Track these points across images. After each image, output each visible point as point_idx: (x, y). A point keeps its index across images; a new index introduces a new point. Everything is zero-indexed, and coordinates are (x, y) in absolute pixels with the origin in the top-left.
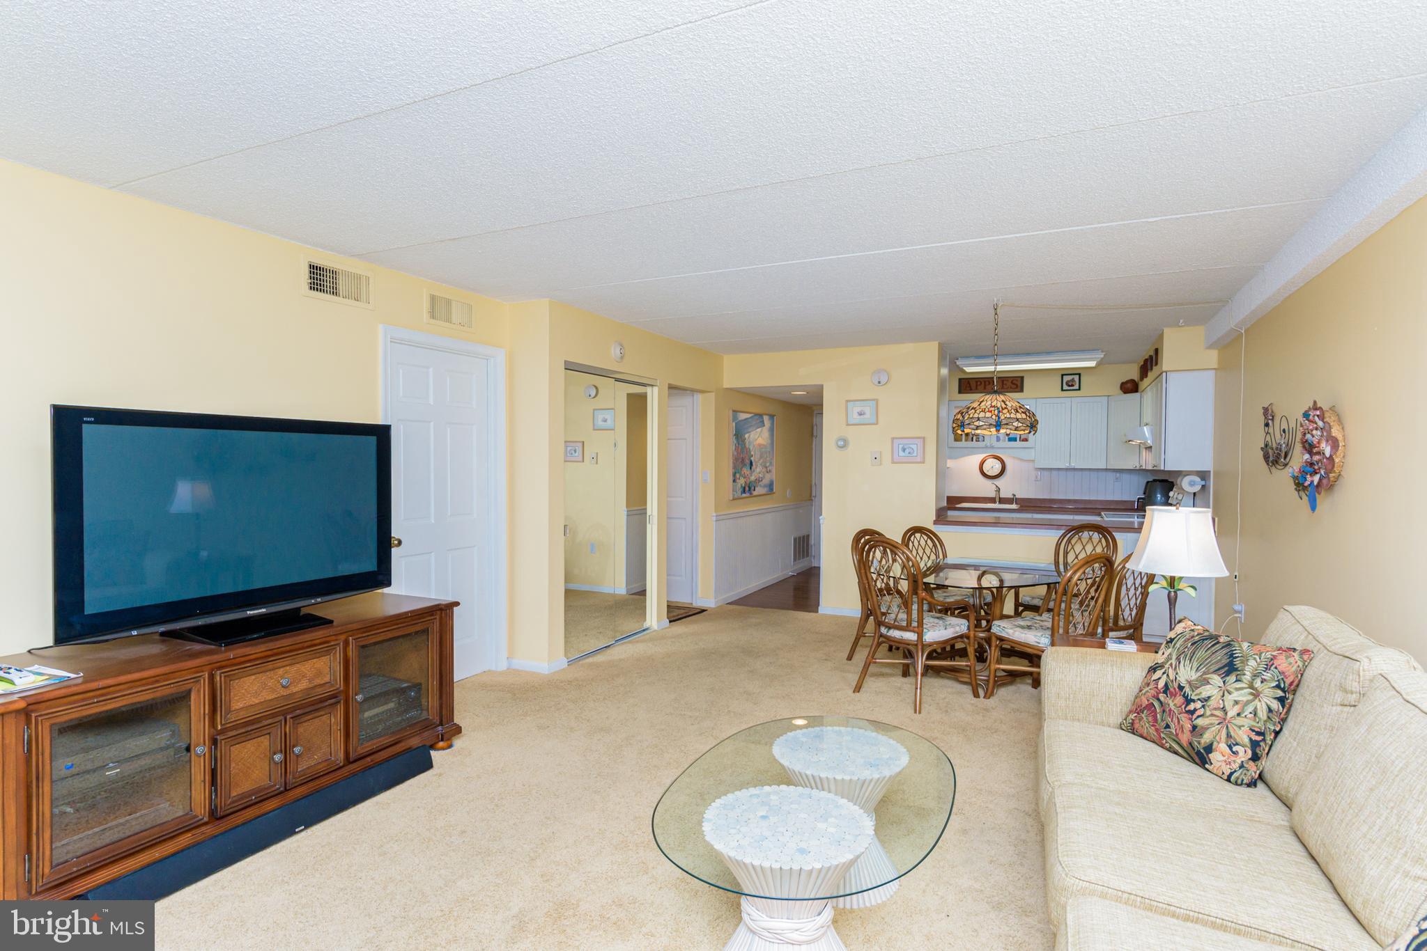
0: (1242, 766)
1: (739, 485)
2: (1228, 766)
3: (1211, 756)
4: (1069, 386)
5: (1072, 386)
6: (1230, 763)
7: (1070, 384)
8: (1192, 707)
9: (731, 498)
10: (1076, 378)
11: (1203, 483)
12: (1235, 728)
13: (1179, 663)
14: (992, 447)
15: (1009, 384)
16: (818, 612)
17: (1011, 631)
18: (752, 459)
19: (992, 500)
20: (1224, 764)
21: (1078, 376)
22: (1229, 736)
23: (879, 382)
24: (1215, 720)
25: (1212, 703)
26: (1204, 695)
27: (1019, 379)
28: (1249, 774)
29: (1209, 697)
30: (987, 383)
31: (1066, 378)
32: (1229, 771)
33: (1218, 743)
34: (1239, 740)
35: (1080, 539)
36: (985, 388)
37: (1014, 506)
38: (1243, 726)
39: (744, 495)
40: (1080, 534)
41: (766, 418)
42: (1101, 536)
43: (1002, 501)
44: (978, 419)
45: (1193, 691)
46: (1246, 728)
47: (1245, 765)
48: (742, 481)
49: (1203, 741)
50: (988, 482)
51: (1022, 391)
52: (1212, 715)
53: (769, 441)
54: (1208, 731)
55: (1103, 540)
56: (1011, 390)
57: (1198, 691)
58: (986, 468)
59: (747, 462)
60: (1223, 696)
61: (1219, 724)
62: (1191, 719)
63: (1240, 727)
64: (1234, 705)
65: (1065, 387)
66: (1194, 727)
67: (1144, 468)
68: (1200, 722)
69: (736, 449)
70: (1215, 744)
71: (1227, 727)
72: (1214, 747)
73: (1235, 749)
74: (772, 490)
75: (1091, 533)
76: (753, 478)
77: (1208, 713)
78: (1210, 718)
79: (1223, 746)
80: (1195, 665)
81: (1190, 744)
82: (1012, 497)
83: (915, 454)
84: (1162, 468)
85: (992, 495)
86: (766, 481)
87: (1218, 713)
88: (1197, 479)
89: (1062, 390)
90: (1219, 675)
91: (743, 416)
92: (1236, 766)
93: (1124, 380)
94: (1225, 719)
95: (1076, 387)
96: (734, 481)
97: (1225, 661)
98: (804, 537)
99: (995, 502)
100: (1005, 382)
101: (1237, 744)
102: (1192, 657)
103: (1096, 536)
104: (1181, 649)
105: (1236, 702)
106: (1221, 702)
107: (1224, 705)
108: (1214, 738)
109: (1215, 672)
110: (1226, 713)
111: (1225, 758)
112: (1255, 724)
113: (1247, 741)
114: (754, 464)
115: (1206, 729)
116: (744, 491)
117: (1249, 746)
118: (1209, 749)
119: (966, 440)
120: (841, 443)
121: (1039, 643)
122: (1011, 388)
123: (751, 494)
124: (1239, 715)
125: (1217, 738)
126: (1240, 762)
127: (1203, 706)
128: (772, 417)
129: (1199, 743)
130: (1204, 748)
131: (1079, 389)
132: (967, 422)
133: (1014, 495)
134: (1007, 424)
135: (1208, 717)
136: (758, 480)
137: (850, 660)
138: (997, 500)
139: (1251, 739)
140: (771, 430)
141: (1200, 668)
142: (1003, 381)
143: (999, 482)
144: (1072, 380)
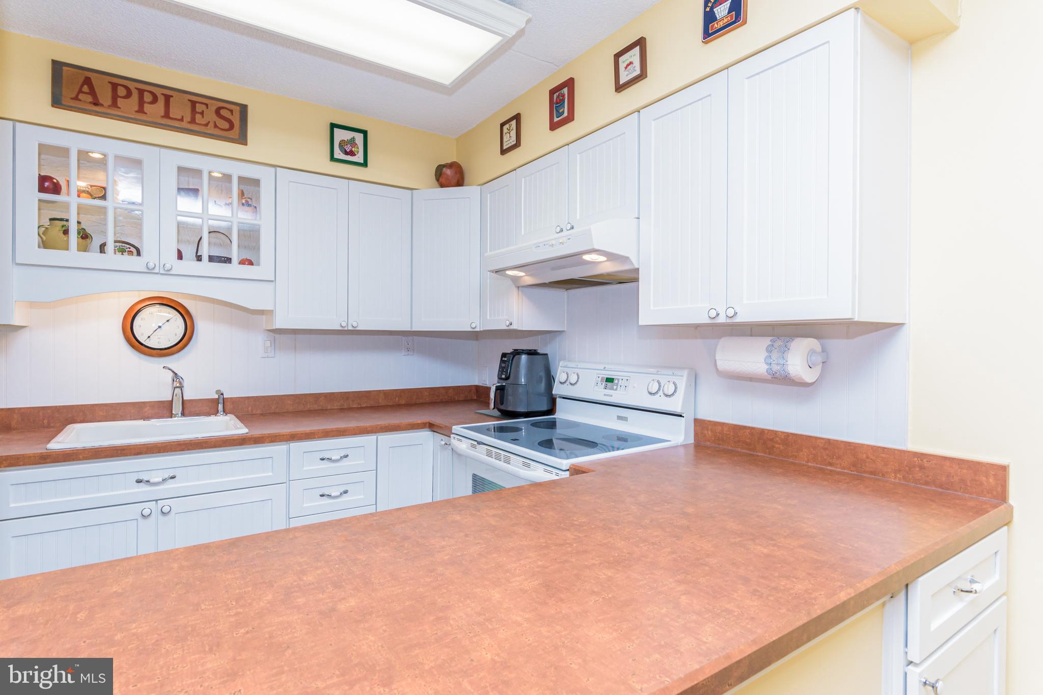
4: (346, 153)
5: (352, 153)
7: (347, 149)
10: (359, 138)
14: (168, 273)
15: (210, 116)
19: (164, 409)
21: (361, 134)
27: (237, 109)
31: (340, 135)
36: (141, 110)
43: (190, 408)
50: (155, 365)
51: (242, 139)
56: (217, 132)
58: (143, 328)
65: (338, 154)
67: (514, 327)
82: (217, 397)
85: (165, 395)
89: (332, 159)
93: (443, 163)
95: (359, 158)
100: (199, 108)
119: (84, 249)
122: (216, 126)
131: (365, 164)
133: (221, 392)
138: (177, 408)
142: (193, 103)
143: (179, 363)
144: (352, 142)
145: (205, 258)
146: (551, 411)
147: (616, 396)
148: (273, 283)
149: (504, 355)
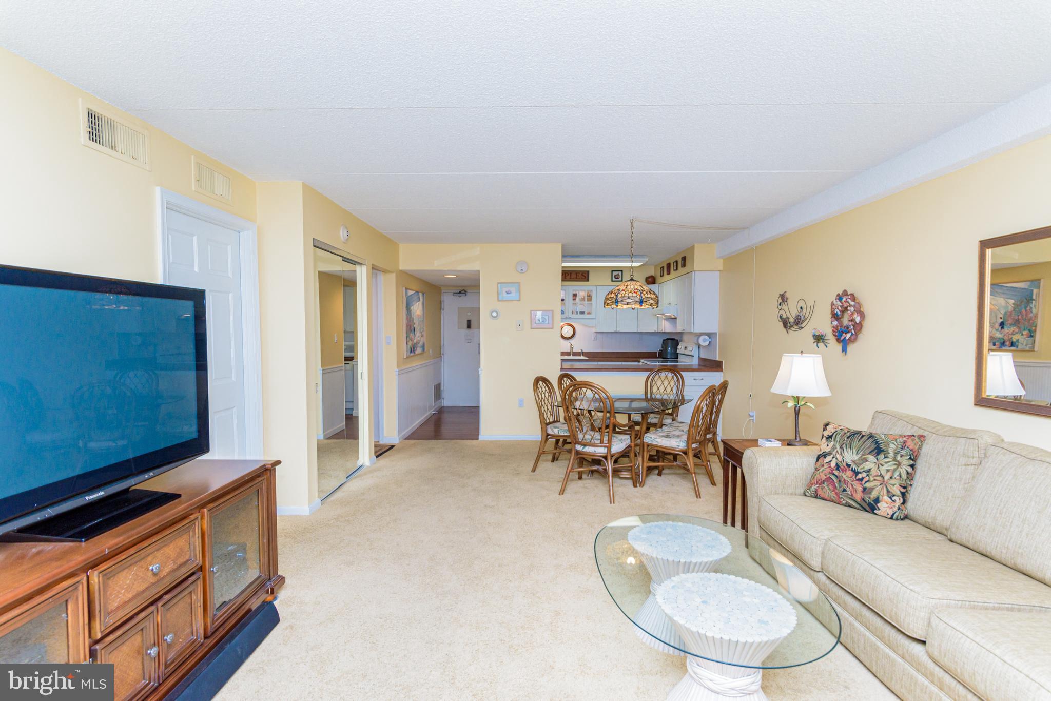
0: (899, 509)
1: (409, 347)
2: (891, 510)
3: (878, 505)
4: (616, 278)
5: (618, 278)
6: (892, 507)
7: (617, 277)
8: (860, 476)
9: (405, 357)
10: (620, 273)
11: (710, 340)
12: (891, 486)
13: (843, 450)
14: (570, 318)
15: (580, 275)
16: (478, 439)
17: (659, 440)
18: (415, 326)
19: (568, 354)
20: (888, 508)
21: (621, 272)
22: (888, 491)
23: (522, 270)
24: (878, 483)
25: (873, 472)
26: (867, 468)
27: (586, 272)
28: (903, 512)
29: (870, 469)
30: (567, 274)
31: (614, 273)
32: (892, 513)
33: (883, 496)
34: (894, 493)
35: (660, 377)
37: (582, 357)
38: (895, 484)
39: (412, 354)
40: (660, 374)
41: (421, 294)
42: (673, 375)
43: (574, 354)
44: (629, 298)
45: (858, 467)
46: (898, 485)
47: (901, 508)
48: (410, 343)
49: (872, 497)
50: (565, 342)
51: (588, 280)
52: (875, 480)
53: (422, 313)
54: (874, 490)
55: (675, 377)
56: (581, 280)
57: (861, 467)
58: (564, 333)
59: (413, 328)
60: (879, 467)
61: (880, 485)
62: (861, 484)
63: (893, 485)
64: (887, 472)
65: (614, 279)
66: (865, 489)
67: (663, 331)
68: (868, 485)
69: (407, 319)
70: (880, 497)
71: (886, 487)
72: (880, 499)
73: (893, 498)
74: (424, 350)
75: (667, 373)
76: (415, 341)
77: (872, 479)
78: (874, 482)
79: (886, 498)
80: (855, 451)
81: (863, 499)
83: (547, 322)
84: (692, 331)
85: (569, 350)
86: (421, 344)
87: (878, 478)
88: (707, 337)
89: (612, 281)
90: (873, 455)
91: (410, 293)
92: (895, 509)
93: (647, 276)
94: (884, 482)
95: (620, 279)
96: (407, 344)
97: (874, 446)
98: (438, 385)
99: (570, 355)
100: (578, 274)
101: (894, 496)
102: (851, 446)
103: (670, 375)
104: (841, 441)
105: (888, 471)
106: (878, 471)
107: (881, 473)
108: (879, 493)
109: (870, 453)
110: (884, 478)
111: (888, 505)
112: (901, 482)
113: (899, 493)
114: (416, 330)
115: (872, 489)
116: (411, 352)
117: (901, 495)
118: (877, 500)
120: (495, 314)
121: (679, 446)
122: (583, 278)
123: (415, 353)
124: (891, 478)
125: (881, 493)
126: (897, 506)
127: (868, 475)
128: (423, 294)
129: (870, 498)
130: (873, 501)
131: (622, 281)
132: (620, 299)
133: (582, 350)
134: (646, 301)
135: (872, 481)
136: (418, 343)
137: (534, 471)
138: (572, 353)
139: (901, 492)
140: (423, 304)
141: (859, 452)
142: (576, 274)
143: (572, 341)
144: (618, 275)
145: (579, 313)
146: (677, 358)
147: (686, 353)
148: (595, 320)
149: (664, 340)
